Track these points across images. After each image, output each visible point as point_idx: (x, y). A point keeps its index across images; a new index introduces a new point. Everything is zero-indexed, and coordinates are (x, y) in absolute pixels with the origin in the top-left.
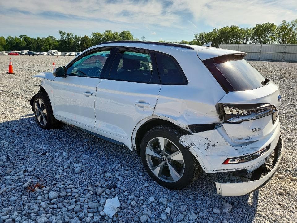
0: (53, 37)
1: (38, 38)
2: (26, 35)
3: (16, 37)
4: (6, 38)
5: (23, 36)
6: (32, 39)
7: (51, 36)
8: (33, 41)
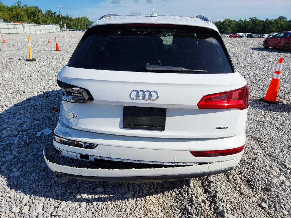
0: (284, 18)
1: (267, 20)
2: (255, 18)
3: (245, 20)
4: (237, 20)
5: (253, 18)
6: (260, 21)
7: (282, 17)
8: (261, 23)
